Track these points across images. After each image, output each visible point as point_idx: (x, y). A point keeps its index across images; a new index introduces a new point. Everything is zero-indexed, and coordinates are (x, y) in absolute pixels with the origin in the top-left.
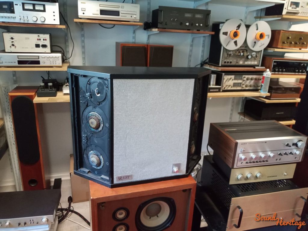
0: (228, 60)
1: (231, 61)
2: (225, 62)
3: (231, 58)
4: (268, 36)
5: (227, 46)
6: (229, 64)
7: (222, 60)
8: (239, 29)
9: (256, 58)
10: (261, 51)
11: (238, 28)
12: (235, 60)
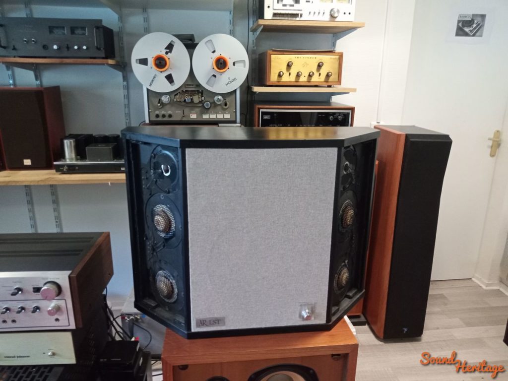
0: (163, 112)
1: (170, 112)
2: (157, 116)
3: (168, 107)
4: (244, 61)
5: (151, 85)
6: (166, 119)
7: (149, 112)
8: (170, 52)
9: (225, 107)
10: (235, 91)
11: (168, 50)
12: (179, 112)
